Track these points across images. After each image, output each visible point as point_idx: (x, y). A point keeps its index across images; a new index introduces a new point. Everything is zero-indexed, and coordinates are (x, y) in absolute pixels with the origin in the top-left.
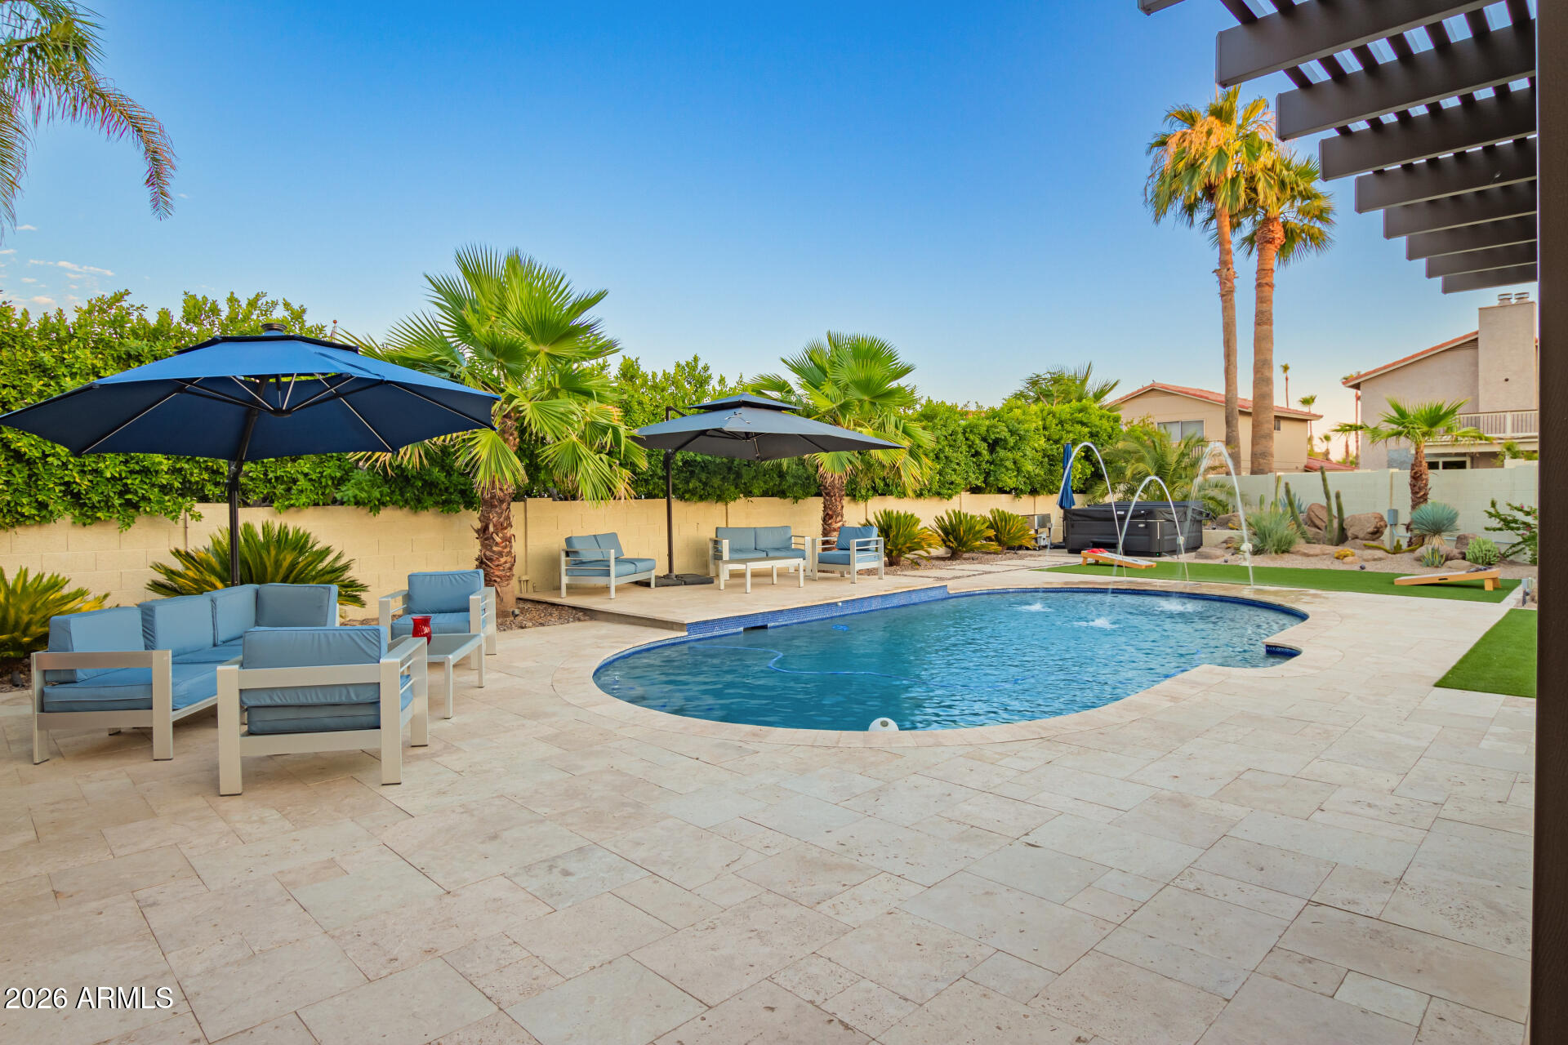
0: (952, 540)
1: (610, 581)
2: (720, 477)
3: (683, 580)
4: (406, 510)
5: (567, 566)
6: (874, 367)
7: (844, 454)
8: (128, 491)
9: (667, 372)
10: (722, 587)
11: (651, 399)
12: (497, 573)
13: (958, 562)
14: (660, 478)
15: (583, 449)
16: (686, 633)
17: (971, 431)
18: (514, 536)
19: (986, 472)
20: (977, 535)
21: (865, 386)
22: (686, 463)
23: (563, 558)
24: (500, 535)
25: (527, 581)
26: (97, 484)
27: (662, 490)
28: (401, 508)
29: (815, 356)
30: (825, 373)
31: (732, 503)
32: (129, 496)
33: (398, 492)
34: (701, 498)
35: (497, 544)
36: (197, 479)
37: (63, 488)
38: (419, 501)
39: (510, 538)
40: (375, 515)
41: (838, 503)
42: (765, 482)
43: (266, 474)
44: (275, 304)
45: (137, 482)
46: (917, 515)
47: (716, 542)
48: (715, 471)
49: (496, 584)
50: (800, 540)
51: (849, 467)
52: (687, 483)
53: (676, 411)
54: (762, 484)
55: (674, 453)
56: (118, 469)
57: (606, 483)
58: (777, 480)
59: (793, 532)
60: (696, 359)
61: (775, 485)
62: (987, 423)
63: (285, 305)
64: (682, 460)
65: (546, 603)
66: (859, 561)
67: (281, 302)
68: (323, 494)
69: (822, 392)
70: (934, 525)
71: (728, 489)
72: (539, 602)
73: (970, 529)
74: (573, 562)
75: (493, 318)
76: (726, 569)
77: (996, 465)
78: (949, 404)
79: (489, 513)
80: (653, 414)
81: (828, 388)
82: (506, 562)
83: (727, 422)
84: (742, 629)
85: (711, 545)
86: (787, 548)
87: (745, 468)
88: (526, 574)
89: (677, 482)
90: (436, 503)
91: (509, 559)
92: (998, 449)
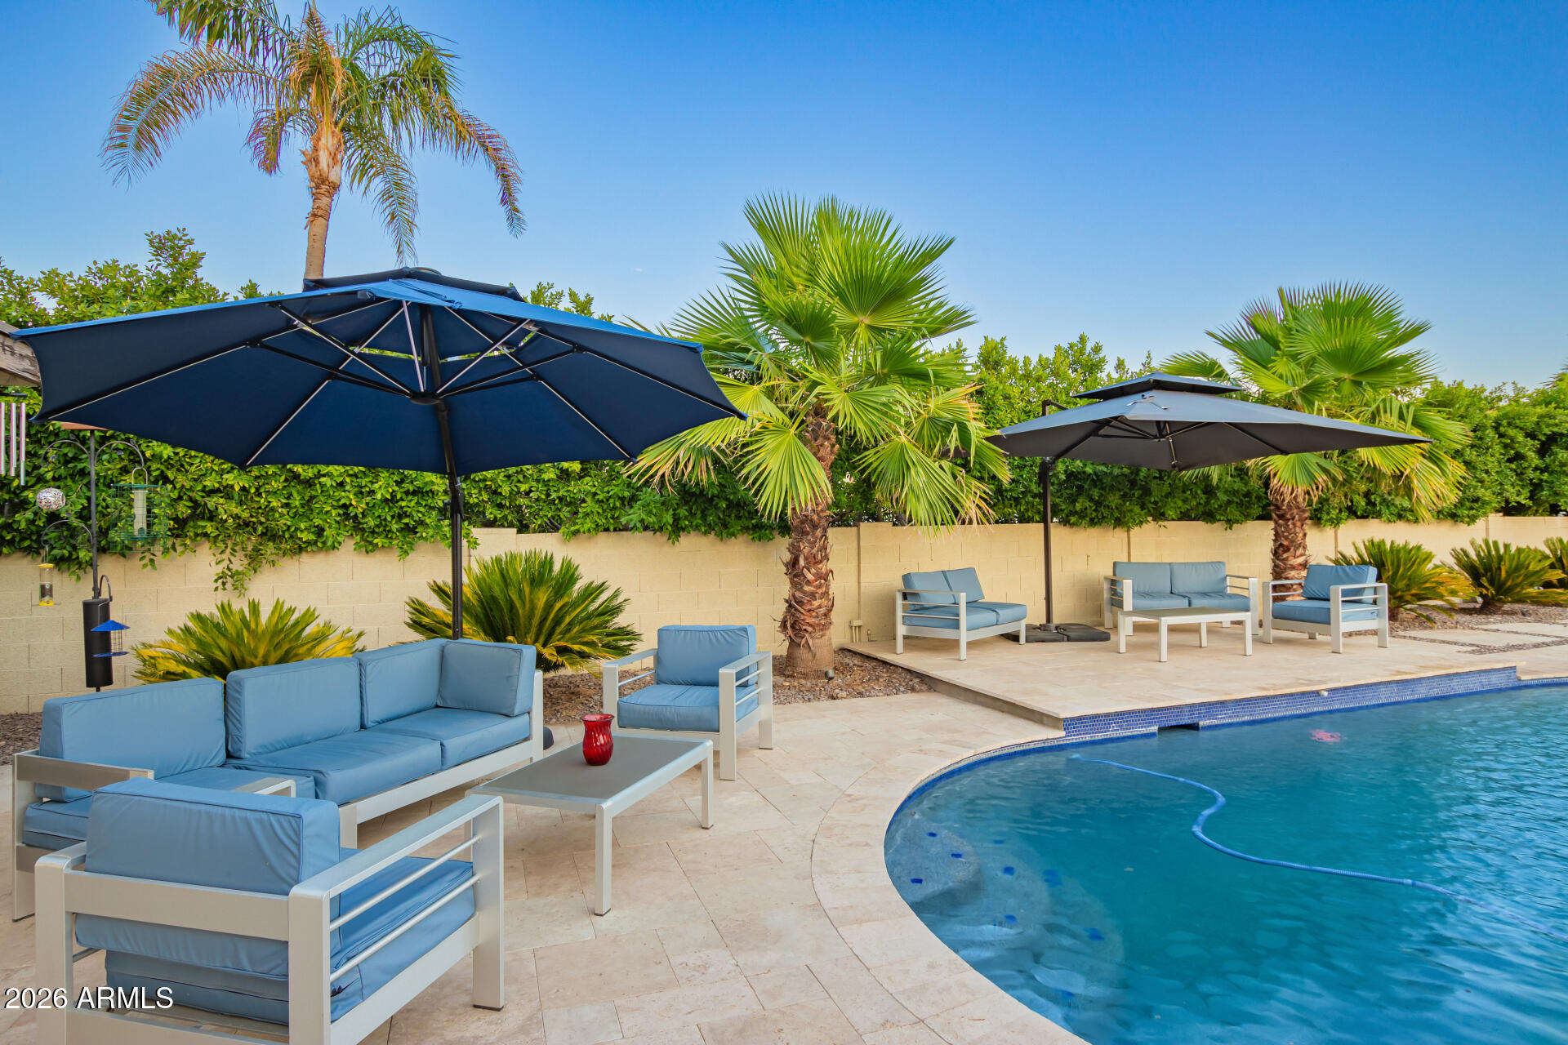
0: (1486, 584)
1: (959, 635)
2: (1118, 494)
3: (1064, 634)
4: (712, 536)
5: (904, 611)
6: (1362, 327)
7: (1312, 458)
8: (405, 515)
9: (1045, 357)
10: (1123, 649)
11: (1022, 392)
12: (809, 620)
13: (1496, 617)
14: (1035, 496)
15: (914, 454)
16: (1063, 734)
17: (1509, 424)
18: (832, 572)
19: (1532, 484)
20: (1531, 578)
21: (1344, 358)
22: (1070, 475)
23: (899, 601)
24: (813, 570)
25: (860, 627)
26: (374, 506)
27: (1039, 512)
28: (705, 533)
29: (1260, 321)
30: (1275, 344)
31: (1137, 529)
32: (406, 520)
33: (699, 515)
34: (1093, 523)
35: (809, 583)
36: (476, 500)
37: (341, 512)
38: (725, 526)
39: (827, 575)
40: (674, 543)
41: (1298, 529)
42: (1185, 501)
43: (548, 495)
44: (560, 295)
45: (412, 504)
46: (1426, 548)
47: (1113, 582)
48: (1112, 486)
49: (807, 635)
50: (1243, 583)
51: (1321, 478)
52: (1074, 502)
53: (1055, 405)
54: (1180, 503)
55: (1054, 462)
56: (391, 490)
57: (948, 499)
58: (1203, 498)
59: (1231, 568)
60: (1082, 339)
61: (1199, 504)
62: (1540, 410)
63: (570, 295)
64: (1066, 471)
65: (876, 659)
66: (1346, 618)
67: (566, 293)
68: (613, 518)
69: (1274, 370)
70: (1451, 562)
71: (1131, 511)
72: (869, 658)
73: (1517, 569)
74: (912, 607)
75: (801, 287)
76: (1126, 624)
77: (1551, 473)
78: (1468, 386)
79: (798, 542)
80: (1026, 412)
81: (1282, 366)
82: (820, 607)
83: (1131, 408)
84: (1155, 729)
85: (1106, 586)
86: (1220, 593)
87: (1155, 481)
88: (859, 618)
89: (1057, 500)
90: (745, 529)
91: (824, 602)
92: (1555, 449)
